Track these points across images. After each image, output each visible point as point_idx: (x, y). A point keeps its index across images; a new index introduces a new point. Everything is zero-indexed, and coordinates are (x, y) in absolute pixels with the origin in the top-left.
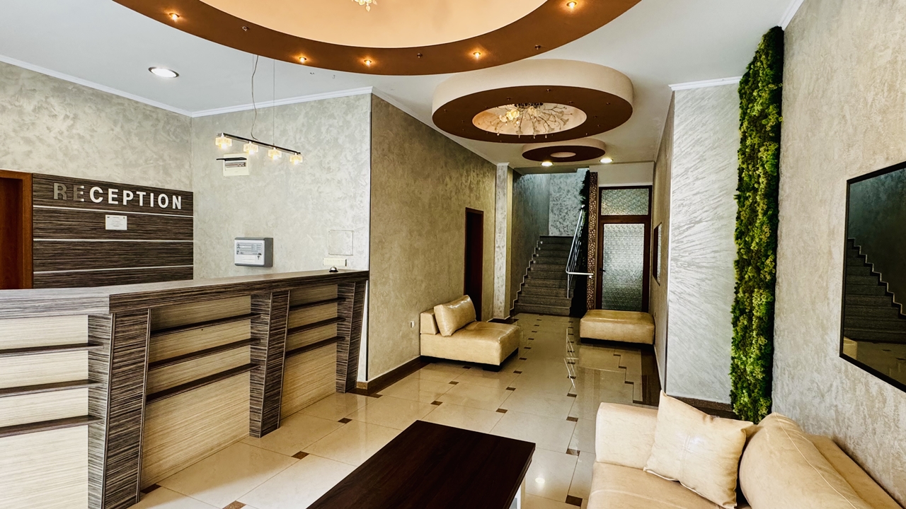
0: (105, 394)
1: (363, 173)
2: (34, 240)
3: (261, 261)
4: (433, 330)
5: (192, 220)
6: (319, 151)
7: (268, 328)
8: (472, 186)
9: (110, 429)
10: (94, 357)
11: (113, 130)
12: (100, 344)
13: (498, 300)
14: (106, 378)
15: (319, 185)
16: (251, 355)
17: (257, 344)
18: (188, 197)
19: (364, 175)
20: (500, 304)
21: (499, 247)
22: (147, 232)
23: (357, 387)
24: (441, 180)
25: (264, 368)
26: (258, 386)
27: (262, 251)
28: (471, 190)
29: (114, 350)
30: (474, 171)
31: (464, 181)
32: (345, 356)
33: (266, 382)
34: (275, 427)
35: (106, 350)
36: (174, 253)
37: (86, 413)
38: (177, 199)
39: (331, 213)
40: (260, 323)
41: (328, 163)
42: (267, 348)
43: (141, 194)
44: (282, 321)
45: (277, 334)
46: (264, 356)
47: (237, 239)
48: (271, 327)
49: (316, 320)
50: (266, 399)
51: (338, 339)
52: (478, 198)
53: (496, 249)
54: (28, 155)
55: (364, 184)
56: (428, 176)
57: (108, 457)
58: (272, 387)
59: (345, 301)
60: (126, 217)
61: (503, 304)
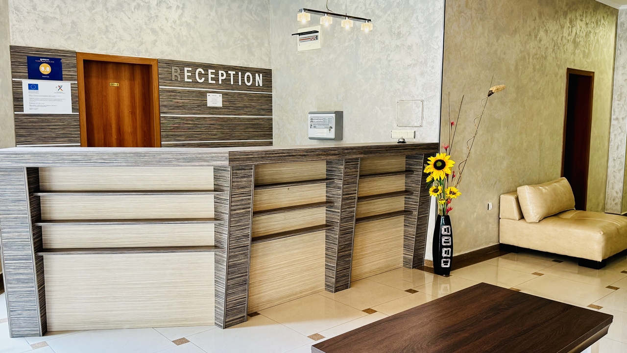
0: (225, 230)
1: (435, 35)
2: (161, 115)
3: (332, 135)
4: (516, 215)
5: (271, 96)
6: (389, 15)
7: (340, 192)
8: (578, 40)
9: (229, 257)
10: (219, 201)
11: (209, 15)
12: (222, 191)
13: (613, 188)
14: (226, 217)
15: (389, 53)
16: (326, 217)
17: (332, 207)
18: (267, 74)
19: (437, 37)
20: (615, 194)
21: (617, 119)
22: (237, 108)
23: (425, 265)
24: (533, 35)
25: (337, 229)
26: (332, 246)
27: (333, 125)
28: (576, 44)
29: (231, 196)
30: (581, 20)
31: (566, 34)
32: (413, 230)
33: (339, 243)
34: (346, 286)
35: (226, 195)
36: (257, 128)
37: (213, 244)
38: (259, 77)
39: (401, 83)
40: (334, 187)
41: (399, 28)
42: (340, 211)
43: (232, 73)
44: (353, 187)
45: (348, 199)
46: (337, 218)
47: (310, 113)
48: (343, 192)
49: (384, 191)
50: (339, 258)
51: (406, 212)
52: (586, 55)
53: (613, 122)
54: (154, 44)
55: (436, 47)
56: (515, 31)
57: (228, 280)
58: (344, 248)
59: (412, 174)
60: (221, 95)
61: (620, 195)
